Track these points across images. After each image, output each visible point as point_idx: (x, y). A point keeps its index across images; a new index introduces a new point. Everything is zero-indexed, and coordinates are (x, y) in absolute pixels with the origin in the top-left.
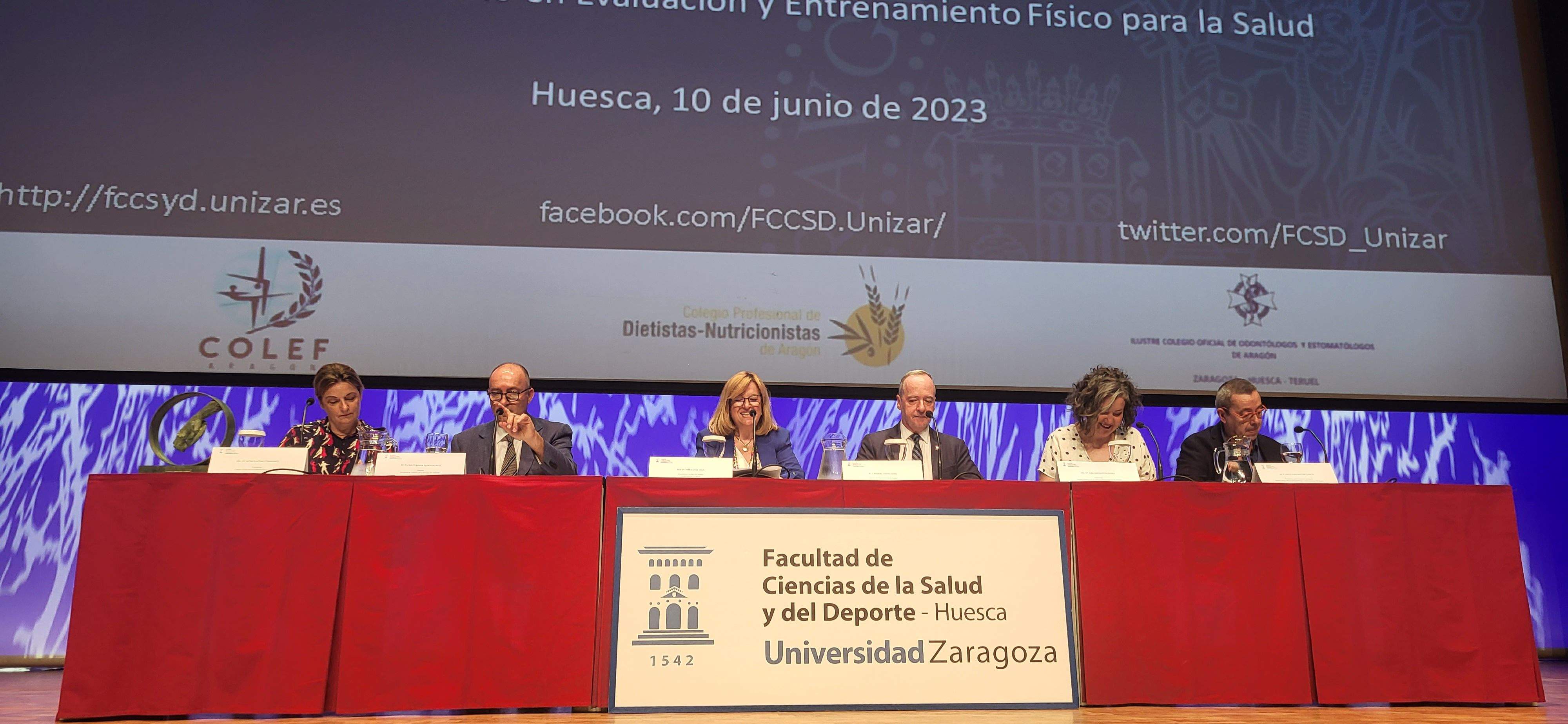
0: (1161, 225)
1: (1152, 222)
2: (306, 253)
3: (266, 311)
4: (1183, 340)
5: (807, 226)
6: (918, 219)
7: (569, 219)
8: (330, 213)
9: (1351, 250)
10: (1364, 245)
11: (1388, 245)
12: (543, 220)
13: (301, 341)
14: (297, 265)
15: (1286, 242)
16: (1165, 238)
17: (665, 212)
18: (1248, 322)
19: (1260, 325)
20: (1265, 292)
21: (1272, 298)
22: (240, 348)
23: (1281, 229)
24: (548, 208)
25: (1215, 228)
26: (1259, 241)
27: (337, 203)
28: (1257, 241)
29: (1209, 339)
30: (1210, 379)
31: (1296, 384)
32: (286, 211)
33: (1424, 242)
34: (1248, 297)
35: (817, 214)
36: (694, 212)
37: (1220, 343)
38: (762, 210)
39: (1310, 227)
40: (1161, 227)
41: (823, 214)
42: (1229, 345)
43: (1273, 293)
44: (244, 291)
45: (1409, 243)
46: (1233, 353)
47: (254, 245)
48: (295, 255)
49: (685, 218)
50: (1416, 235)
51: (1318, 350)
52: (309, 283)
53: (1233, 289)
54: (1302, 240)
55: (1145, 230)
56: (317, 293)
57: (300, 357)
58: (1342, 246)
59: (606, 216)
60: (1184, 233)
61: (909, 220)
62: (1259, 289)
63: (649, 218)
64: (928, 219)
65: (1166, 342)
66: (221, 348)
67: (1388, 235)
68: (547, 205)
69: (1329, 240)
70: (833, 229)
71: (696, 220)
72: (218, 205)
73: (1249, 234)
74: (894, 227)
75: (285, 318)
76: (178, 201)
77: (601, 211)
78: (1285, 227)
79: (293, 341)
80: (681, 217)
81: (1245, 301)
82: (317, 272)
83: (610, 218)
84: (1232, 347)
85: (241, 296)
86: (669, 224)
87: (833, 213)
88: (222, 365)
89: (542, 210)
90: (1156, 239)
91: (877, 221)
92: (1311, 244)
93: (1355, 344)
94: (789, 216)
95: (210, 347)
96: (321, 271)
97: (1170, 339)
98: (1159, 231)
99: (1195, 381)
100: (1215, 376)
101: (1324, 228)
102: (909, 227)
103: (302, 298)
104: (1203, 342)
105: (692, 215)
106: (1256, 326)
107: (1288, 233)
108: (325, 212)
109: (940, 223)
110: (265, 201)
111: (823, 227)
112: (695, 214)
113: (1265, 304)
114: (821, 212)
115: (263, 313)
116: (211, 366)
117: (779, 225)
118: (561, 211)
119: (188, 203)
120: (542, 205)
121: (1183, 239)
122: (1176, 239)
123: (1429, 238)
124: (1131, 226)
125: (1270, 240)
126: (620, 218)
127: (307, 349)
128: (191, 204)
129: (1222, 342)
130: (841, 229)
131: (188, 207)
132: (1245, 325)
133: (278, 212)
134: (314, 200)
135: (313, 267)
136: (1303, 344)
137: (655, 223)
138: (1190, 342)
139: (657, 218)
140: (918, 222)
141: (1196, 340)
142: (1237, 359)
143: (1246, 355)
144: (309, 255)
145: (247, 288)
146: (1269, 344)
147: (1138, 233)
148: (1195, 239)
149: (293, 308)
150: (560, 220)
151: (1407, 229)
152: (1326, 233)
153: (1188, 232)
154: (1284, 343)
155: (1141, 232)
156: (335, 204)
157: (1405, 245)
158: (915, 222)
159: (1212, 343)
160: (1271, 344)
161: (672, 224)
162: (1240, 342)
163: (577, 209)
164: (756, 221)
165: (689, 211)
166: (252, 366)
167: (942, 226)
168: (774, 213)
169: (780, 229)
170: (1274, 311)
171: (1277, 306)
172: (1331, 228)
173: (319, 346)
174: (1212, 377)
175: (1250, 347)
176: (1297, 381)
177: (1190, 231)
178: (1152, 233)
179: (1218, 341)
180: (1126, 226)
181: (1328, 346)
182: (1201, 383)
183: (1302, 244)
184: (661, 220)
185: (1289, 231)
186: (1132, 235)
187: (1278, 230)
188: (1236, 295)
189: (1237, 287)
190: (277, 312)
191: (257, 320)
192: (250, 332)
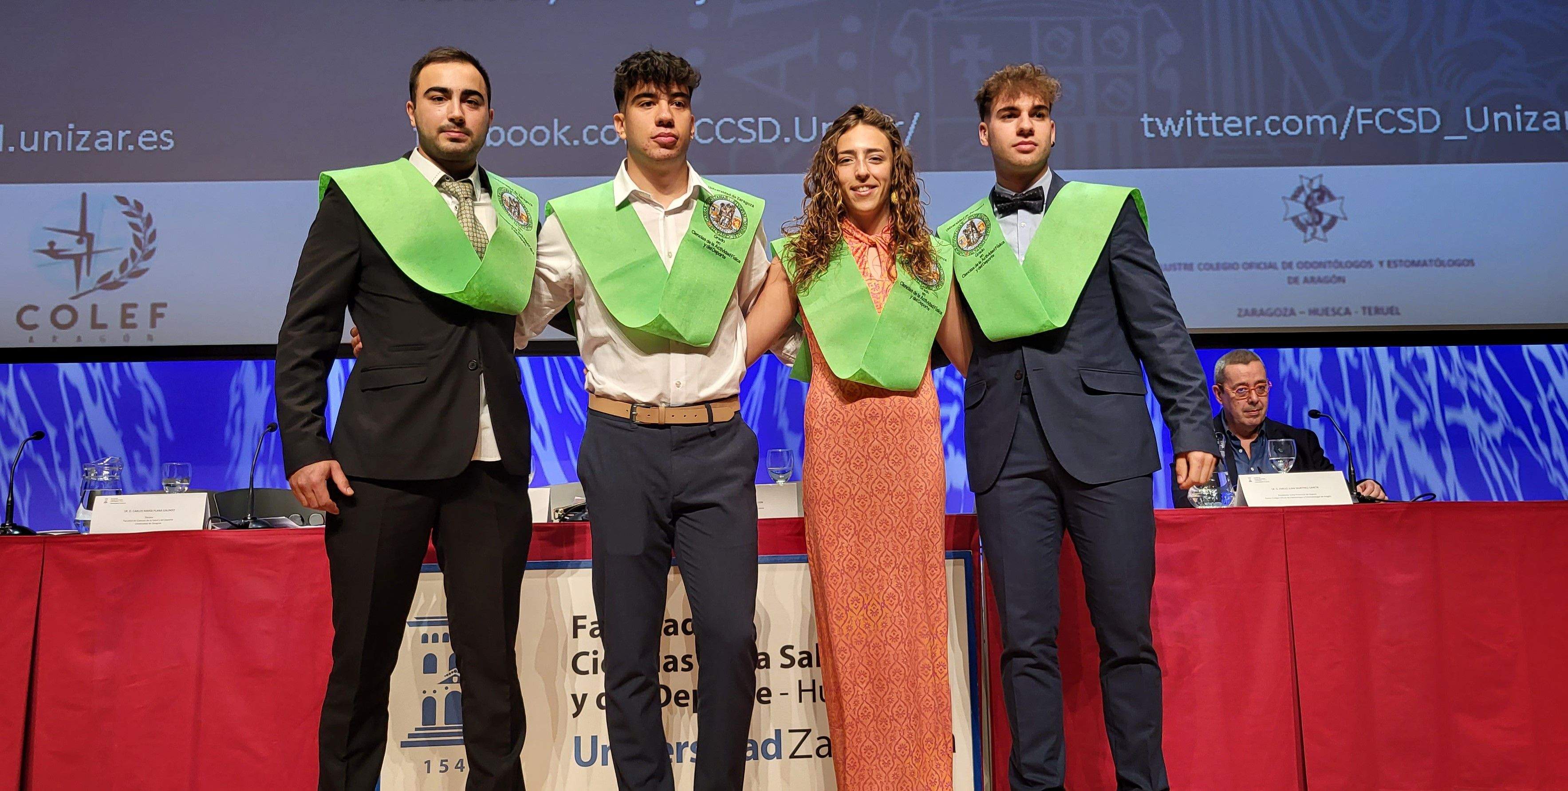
0: (1196, 116)
1: (1185, 113)
2: (136, 199)
3: (91, 270)
4: (1225, 264)
5: (744, 138)
8: (161, 146)
9: (1446, 138)
10: (1464, 130)
11: (1497, 129)
13: (134, 305)
14: (125, 213)
15: (1360, 131)
16: (1202, 134)
17: (567, 127)
18: (1309, 237)
19: (1325, 240)
20: (1332, 198)
21: (1342, 204)
22: (64, 317)
23: (1355, 114)
25: (1267, 117)
26: (1325, 130)
27: (169, 134)
28: (1322, 132)
29: (1258, 261)
30: (1258, 312)
31: (1370, 314)
32: (109, 147)
33: (1545, 123)
34: (1310, 204)
35: (757, 121)
36: (603, 126)
37: (1272, 266)
39: (1392, 109)
40: (1196, 119)
41: (764, 122)
42: (1284, 268)
43: (1342, 198)
44: (66, 248)
45: (1524, 124)
46: (1289, 278)
47: (73, 190)
48: (122, 200)
49: (592, 135)
50: (1535, 114)
51: (1401, 270)
52: (140, 235)
53: (1289, 196)
54: (1382, 128)
55: (1176, 124)
56: (151, 247)
57: (134, 326)
58: (1434, 132)
60: (1226, 126)
62: (1323, 193)
63: (548, 136)
65: (1202, 267)
66: (41, 318)
67: (1497, 116)
69: (1418, 125)
70: (777, 140)
71: (606, 137)
72: (29, 144)
73: (1312, 123)
75: (115, 278)
78: (1359, 111)
79: (125, 307)
80: (587, 133)
81: (1304, 210)
82: (149, 221)
83: (499, 138)
84: (1288, 270)
85: (61, 253)
86: (572, 143)
87: (776, 120)
88: (44, 338)
90: (1190, 134)
92: (1394, 132)
93: (1450, 260)
94: (721, 127)
95: (29, 317)
96: (154, 220)
97: (1206, 264)
98: (1194, 124)
99: (1239, 316)
100: (1265, 308)
103: (133, 254)
104: (1250, 266)
105: (600, 129)
106: (1320, 242)
107: (1363, 119)
108: (155, 147)
109: (912, 127)
110: (84, 136)
111: (764, 138)
112: (604, 129)
113: (1333, 213)
114: (761, 119)
115: (88, 273)
116: (31, 339)
117: (709, 138)
121: (1225, 134)
122: (1216, 133)
123: (1552, 116)
124: (1157, 119)
125: (1340, 128)
126: (513, 138)
127: (142, 315)
129: (1275, 264)
130: (787, 140)
132: (1305, 241)
133: (100, 149)
134: (141, 132)
135: (145, 215)
136: (1381, 263)
137: (556, 143)
138: (1232, 266)
139: (558, 136)
141: (1240, 262)
142: (1294, 285)
143: (1306, 280)
144: (138, 200)
145: (68, 243)
146: (1336, 265)
147: (1167, 128)
148: (1240, 132)
151: (1522, 106)
152: (1414, 116)
153: (1232, 122)
154: (1356, 262)
155: (1170, 127)
156: (166, 135)
157: (1519, 128)
159: (1262, 266)
160: (1339, 265)
161: (576, 143)
162: (1298, 263)
165: (597, 125)
166: (79, 338)
167: (915, 130)
168: (703, 123)
169: (712, 143)
170: (1344, 221)
171: (1348, 217)
172: (1420, 110)
173: (156, 311)
174: (1262, 310)
175: (1311, 270)
176: (1373, 311)
177: (1235, 122)
178: (1185, 127)
179: (1270, 263)
180: (1151, 120)
181: (1414, 264)
182: (1247, 317)
183: (1381, 133)
184: (563, 138)
185: (1365, 116)
186: (1159, 131)
187: (1350, 115)
188: (1293, 203)
189: (1295, 192)
190: (105, 272)
191: (81, 281)
192: (73, 298)
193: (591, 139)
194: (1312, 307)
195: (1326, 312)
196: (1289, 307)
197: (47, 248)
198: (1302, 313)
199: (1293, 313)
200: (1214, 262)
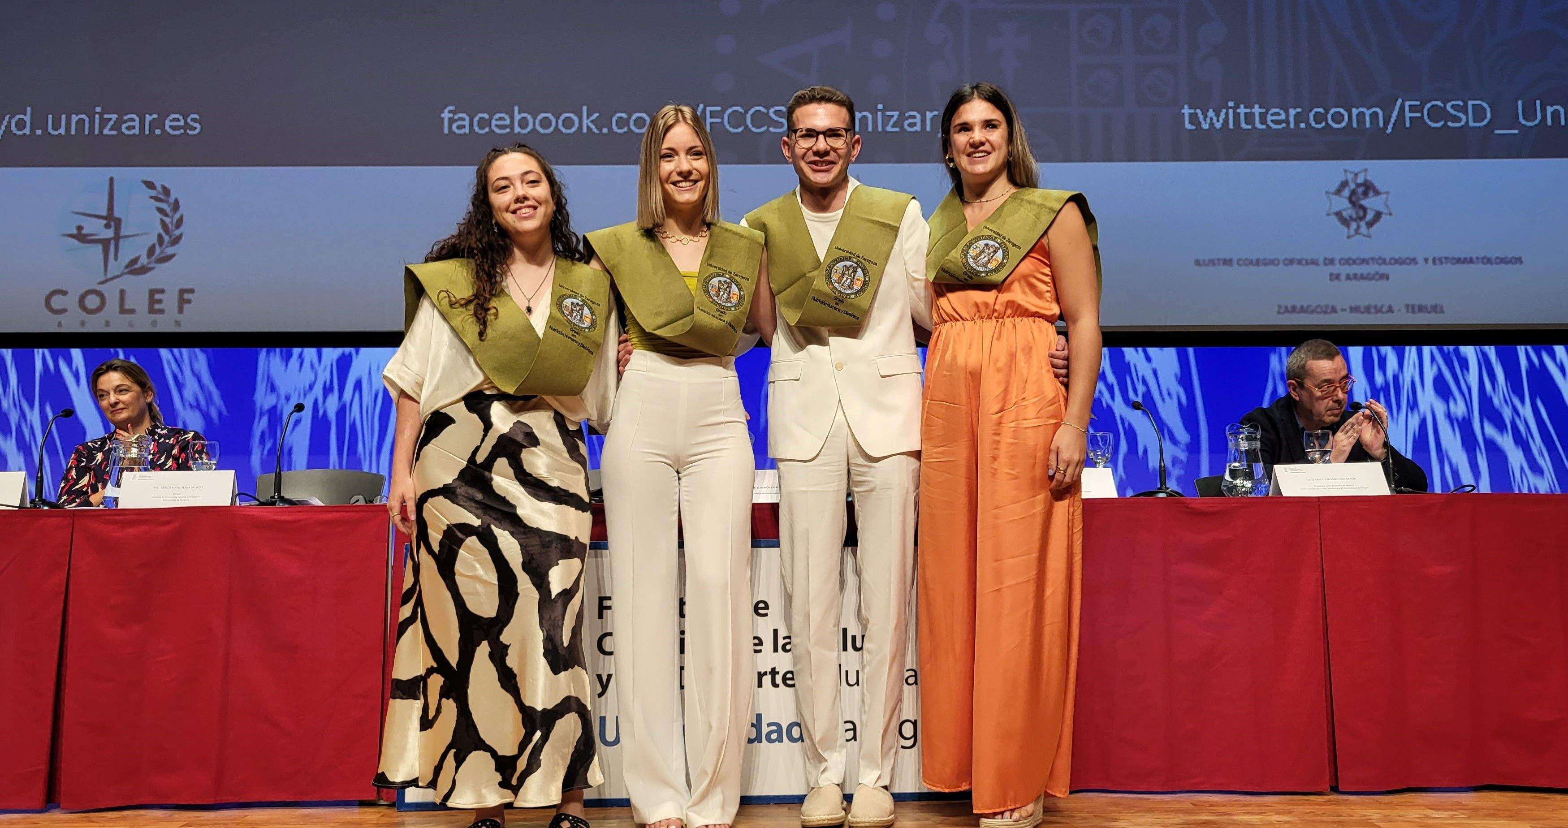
0: (1239, 108)
1: (1227, 104)
2: (163, 183)
3: (119, 256)
4: (1264, 260)
5: (775, 127)
6: (919, 112)
7: (477, 129)
8: (188, 131)
9: (1497, 132)
10: (1515, 124)
11: (1549, 123)
12: (446, 131)
13: (162, 291)
14: (152, 197)
15: (1408, 124)
16: (1244, 126)
17: (596, 115)
18: (1352, 232)
19: (1370, 237)
20: (1377, 193)
21: (1387, 199)
22: (92, 302)
23: (1402, 107)
24: (451, 115)
25: (1312, 109)
26: (1371, 124)
27: (196, 119)
28: (1368, 125)
29: (1299, 257)
30: (1298, 309)
31: (1413, 312)
32: (136, 131)
34: (1354, 199)
36: (633, 114)
37: (1314, 262)
38: (719, 108)
39: (1442, 102)
40: (1238, 111)
42: (1326, 264)
43: (1387, 193)
44: (92, 232)
46: (1331, 275)
47: (101, 174)
48: (150, 185)
49: (621, 123)
51: (1448, 267)
52: (167, 220)
53: (1333, 190)
54: (1430, 121)
55: (1218, 116)
56: (178, 232)
57: (161, 311)
58: (1485, 126)
59: (523, 123)
60: (1269, 118)
61: (907, 115)
62: (1368, 188)
63: (577, 124)
64: (931, 112)
65: (1241, 262)
66: (70, 302)
67: (1549, 109)
68: (450, 112)
69: (1467, 119)
71: (636, 125)
72: (56, 127)
73: (1357, 115)
74: (887, 124)
75: (142, 263)
76: (9, 123)
77: (517, 117)
78: (1407, 103)
79: (152, 292)
80: (617, 121)
81: (1348, 205)
82: (176, 206)
83: (527, 125)
84: (1330, 267)
85: (89, 238)
86: (601, 131)
88: (72, 324)
89: (443, 118)
90: (1231, 126)
91: (865, 117)
92: (1443, 126)
93: (1497, 258)
94: (752, 116)
95: (57, 302)
96: (181, 205)
97: (1247, 259)
98: (1237, 116)
99: (1279, 313)
100: (1305, 305)
101: (1461, 103)
102: (906, 123)
103: (161, 239)
104: (1291, 262)
105: (629, 117)
106: (1364, 238)
107: (1411, 112)
108: (182, 131)
110: (110, 119)
112: (634, 117)
113: (1377, 209)
115: (116, 258)
116: (60, 324)
117: (740, 126)
118: (467, 119)
119: (21, 125)
120: (443, 112)
121: (1268, 126)
122: (1259, 125)
124: (1198, 111)
125: (1386, 122)
126: (541, 125)
127: (170, 301)
128: (25, 127)
129: (1317, 260)
131: (21, 130)
132: (1349, 237)
133: (127, 133)
134: (168, 116)
135: (172, 200)
136: (1426, 260)
137: (585, 130)
138: (1273, 262)
139: (587, 124)
140: (918, 116)
141: (1281, 258)
142: (1336, 282)
143: (1348, 277)
144: (166, 185)
145: (96, 228)
146: (1380, 261)
147: (1208, 120)
148: (1284, 125)
149: (151, 251)
150: (466, 130)
152: (1464, 109)
153: (1275, 114)
154: (1400, 259)
155: (1211, 119)
156: (193, 120)
158: (914, 117)
159: (1303, 262)
160: (1383, 261)
161: (605, 130)
162: (1340, 260)
163: (486, 116)
164: (711, 123)
165: (626, 114)
166: (107, 324)
168: (734, 111)
169: (742, 132)
170: (1389, 217)
171: (1393, 213)
172: (1470, 103)
173: (184, 297)
174: (1302, 307)
175: (1354, 266)
176: (1416, 309)
177: (1278, 114)
178: (1226, 119)
179: (1312, 259)
180: (1192, 111)
181: (1460, 261)
182: (1286, 314)
183: (1429, 126)
184: (592, 126)
185: (1412, 109)
186: (1200, 123)
187: (1397, 109)
188: (1337, 197)
189: (1339, 187)
190: (132, 257)
191: (109, 268)
192: (102, 283)
193: (620, 127)
194: (1355, 303)
195: (1368, 309)
196: (1330, 304)
197: (75, 232)
198: (1343, 310)
199: (1334, 310)
200: (1254, 258)
